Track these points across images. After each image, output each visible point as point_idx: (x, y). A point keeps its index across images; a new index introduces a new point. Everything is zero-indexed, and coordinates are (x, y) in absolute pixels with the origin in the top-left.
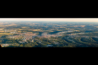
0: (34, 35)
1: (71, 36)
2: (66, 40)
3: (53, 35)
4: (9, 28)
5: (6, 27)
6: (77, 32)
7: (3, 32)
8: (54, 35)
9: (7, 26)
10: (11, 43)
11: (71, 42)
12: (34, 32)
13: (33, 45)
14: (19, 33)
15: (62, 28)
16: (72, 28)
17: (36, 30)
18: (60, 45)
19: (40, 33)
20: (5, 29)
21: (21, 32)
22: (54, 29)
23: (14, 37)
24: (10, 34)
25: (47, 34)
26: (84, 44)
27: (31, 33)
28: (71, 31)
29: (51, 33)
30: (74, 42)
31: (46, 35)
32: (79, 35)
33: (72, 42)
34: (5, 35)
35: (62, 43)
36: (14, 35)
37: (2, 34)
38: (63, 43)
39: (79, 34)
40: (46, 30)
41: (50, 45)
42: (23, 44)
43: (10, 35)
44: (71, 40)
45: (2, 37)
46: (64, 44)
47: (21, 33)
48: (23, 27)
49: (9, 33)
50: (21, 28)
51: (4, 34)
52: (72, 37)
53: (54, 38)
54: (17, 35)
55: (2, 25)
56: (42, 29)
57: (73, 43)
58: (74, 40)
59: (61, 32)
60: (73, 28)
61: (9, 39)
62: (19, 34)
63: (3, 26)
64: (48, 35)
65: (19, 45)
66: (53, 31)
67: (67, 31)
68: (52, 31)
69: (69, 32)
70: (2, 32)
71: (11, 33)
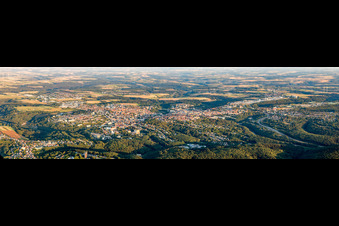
0: (145, 112)
1: (271, 115)
2: (252, 129)
3: (208, 113)
4: (55, 90)
5: (44, 85)
6: (296, 101)
7: (37, 102)
8: (214, 113)
9: (46, 81)
10: (65, 137)
11: (268, 134)
12: (143, 103)
13: (137, 144)
14: (91, 105)
15: (246, 88)
16: (281, 86)
17: (152, 96)
18: (228, 143)
19: (166, 107)
20: (42, 94)
21: (98, 102)
22: (217, 92)
23: (73, 120)
24: (58, 109)
25: (190, 109)
26: (313, 142)
27: (133, 107)
28: (276, 98)
29: (205, 106)
30: (280, 134)
31: (186, 112)
32: (301, 110)
33: (272, 133)
34: (42, 113)
35: (238, 137)
36: (73, 113)
37: (33, 109)
38: (242, 139)
39: (303, 106)
40: (186, 95)
41: (195, 143)
42: (104, 141)
43: (59, 113)
44: (269, 129)
45: (33, 119)
46: (245, 140)
47: (99, 105)
48: (104, 87)
49: (55, 105)
50: (98, 90)
51: (40, 109)
52: (275, 118)
53: (211, 121)
54: (84, 112)
55: (31, 80)
56: (172, 92)
57: (276, 138)
58: (281, 128)
59: (238, 103)
60: (285, 86)
61: (57, 124)
62: (91, 111)
63: (33, 82)
64: (192, 112)
65: (91, 143)
66: (212, 97)
67: (262, 96)
68: (209, 100)
69: (268, 99)
70: (32, 102)
71: (63, 106)
